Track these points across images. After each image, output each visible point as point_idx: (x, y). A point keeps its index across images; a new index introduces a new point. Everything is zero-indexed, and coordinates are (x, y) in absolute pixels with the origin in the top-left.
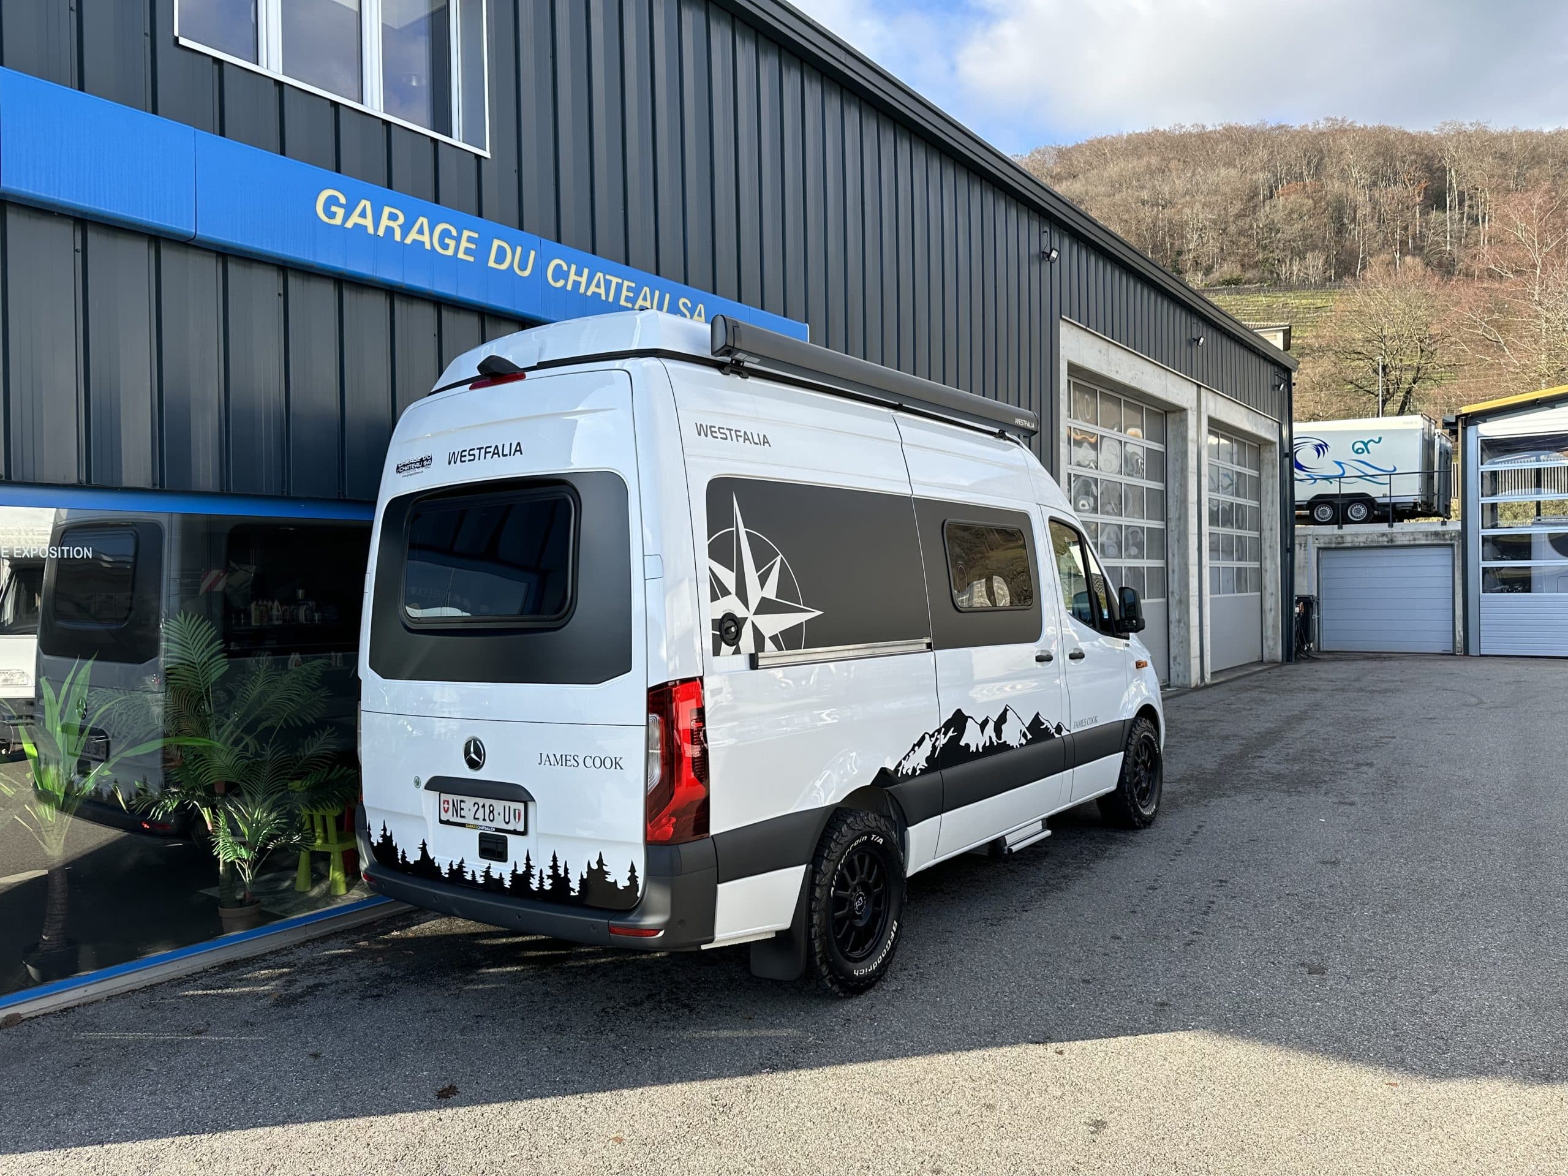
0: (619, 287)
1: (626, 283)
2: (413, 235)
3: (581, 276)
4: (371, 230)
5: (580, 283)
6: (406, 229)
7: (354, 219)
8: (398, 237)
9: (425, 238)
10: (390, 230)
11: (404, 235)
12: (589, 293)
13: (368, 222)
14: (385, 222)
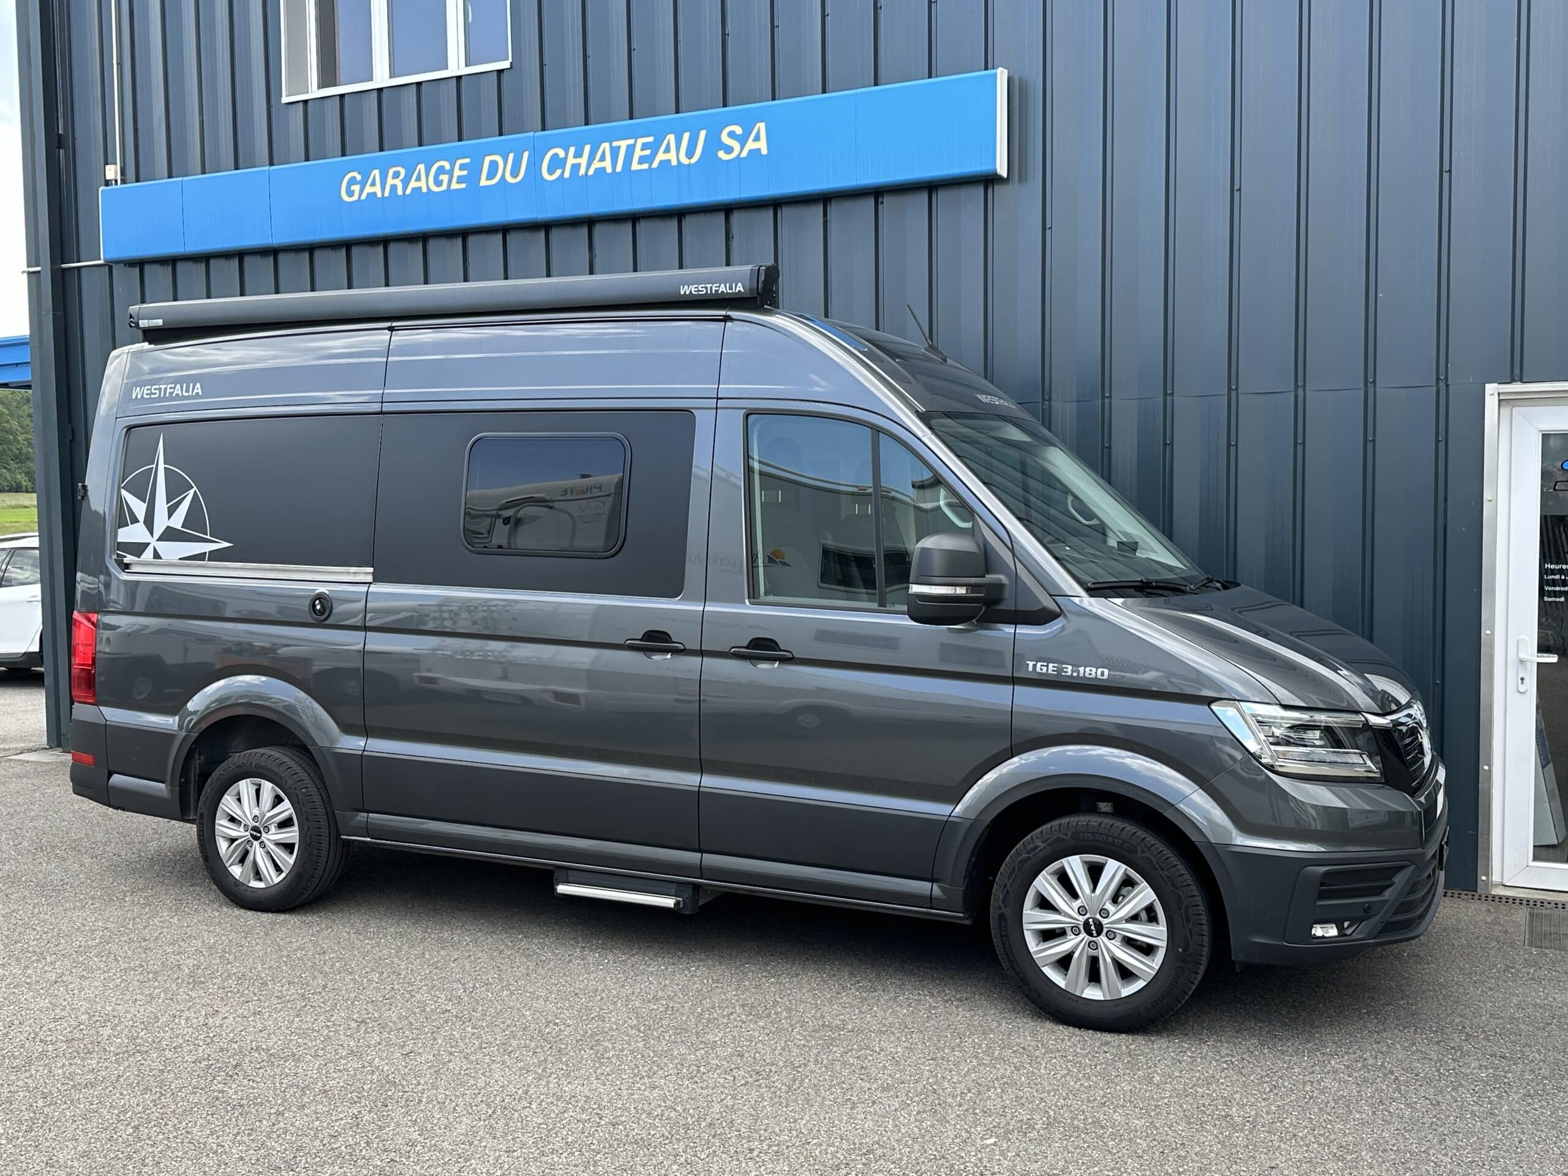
0: (631, 149)
1: (641, 141)
2: (413, 184)
3: (581, 156)
4: (379, 195)
5: (578, 166)
6: (406, 182)
7: (368, 189)
8: (400, 192)
9: (422, 184)
10: (394, 188)
11: (405, 188)
12: (591, 172)
13: (377, 189)
14: (390, 181)
